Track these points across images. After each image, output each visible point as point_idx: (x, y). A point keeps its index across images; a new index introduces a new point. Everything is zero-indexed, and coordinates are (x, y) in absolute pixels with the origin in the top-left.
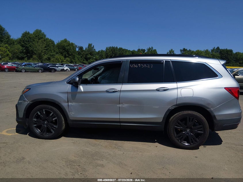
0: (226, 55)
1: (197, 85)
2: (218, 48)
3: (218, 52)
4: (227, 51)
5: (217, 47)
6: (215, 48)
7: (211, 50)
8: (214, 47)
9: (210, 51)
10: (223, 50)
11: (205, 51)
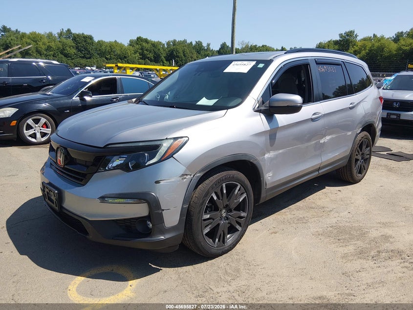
0: (84, 43)
1: (365, 98)
2: (69, 30)
3: (69, 37)
4: (84, 37)
5: (67, 30)
6: (64, 31)
7: (58, 33)
8: (63, 29)
9: (57, 35)
10: (78, 35)
11: (46, 35)
